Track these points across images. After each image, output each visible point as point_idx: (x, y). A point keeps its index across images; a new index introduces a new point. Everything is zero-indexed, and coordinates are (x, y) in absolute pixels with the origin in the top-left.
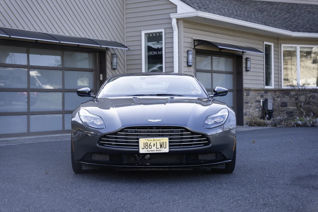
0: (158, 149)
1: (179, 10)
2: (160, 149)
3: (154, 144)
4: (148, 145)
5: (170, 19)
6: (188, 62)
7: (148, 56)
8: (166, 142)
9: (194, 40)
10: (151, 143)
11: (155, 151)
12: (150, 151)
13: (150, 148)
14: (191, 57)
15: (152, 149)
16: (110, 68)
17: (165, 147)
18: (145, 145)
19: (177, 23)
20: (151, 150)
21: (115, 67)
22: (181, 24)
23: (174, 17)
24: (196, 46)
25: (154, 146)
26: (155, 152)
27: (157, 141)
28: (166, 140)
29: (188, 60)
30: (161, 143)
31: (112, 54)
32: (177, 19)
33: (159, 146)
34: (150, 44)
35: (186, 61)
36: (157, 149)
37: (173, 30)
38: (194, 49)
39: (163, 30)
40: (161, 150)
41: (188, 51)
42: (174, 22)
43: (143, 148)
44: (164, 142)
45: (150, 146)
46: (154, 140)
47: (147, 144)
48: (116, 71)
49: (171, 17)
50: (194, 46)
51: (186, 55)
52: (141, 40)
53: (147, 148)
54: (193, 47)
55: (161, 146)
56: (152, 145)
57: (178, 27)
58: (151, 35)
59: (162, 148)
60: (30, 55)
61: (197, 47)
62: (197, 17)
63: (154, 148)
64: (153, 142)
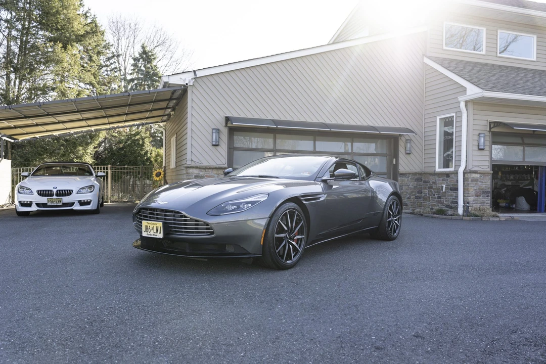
1: (468, 93)
5: (459, 102)
6: (479, 146)
7: (444, 140)
8: (161, 227)
9: (490, 123)
14: (482, 140)
16: (404, 154)
17: (160, 232)
18: (146, 228)
19: (466, 106)
20: (149, 233)
21: (408, 152)
22: (470, 106)
23: (462, 99)
24: (493, 128)
25: (152, 230)
26: (153, 236)
27: (154, 225)
28: (160, 224)
29: (479, 144)
30: (157, 227)
31: (407, 140)
32: (467, 102)
33: (155, 231)
34: (446, 129)
35: (477, 144)
37: (462, 114)
38: (490, 131)
39: (454, 114)
41: (479, 134)
42: (462, 105)
43: (144, 231)
48: (411, 155)
49: (459, 100)
50: (490, 128)
51: (476, 138)
52: (436, 126)
53: (147, 231)
54: (488, 130)
55: (157, 230)
56: (151, 228)
57: (467, 110)
58: (447, 120)
60: (316, 142)
61: (492, 130)
62: (484, 98)
63: (152, 233)
64: (151, 226)
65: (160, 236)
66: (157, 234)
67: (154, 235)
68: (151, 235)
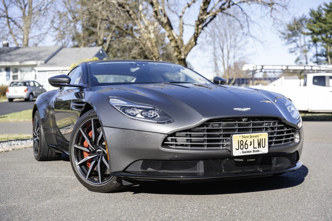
0: (256, 149)
2: (257, 149)
3: (251, 142)
4: (244, 144)
8: (265, 139)
10: (247, 141)
11: (252, 151)
12: (245, 152)
13: (246, 147)
15: (249, 150)
17: (264, 146)
18: (240, 145)
20: (247, 150)
25: (251, 145)
26: (252, 153)
27: (254, 138)
28: (264, 136)
30: (259, 140)
33: (256, 145)
36: (254, 149)
40: (259, 151)
43: (237, 148)
44: (262, 139)
45: (246, 145)
46: (251, 137)
47: (242, 143)
53: (242, 148)
55: (259, 144)
56: (248, 143)
59: (260, 148)
63: (251, 148)
64: (249, 140)
65: (265, 150)
66: (259, 149)
67: (254, 151)
68: (248, 152)
